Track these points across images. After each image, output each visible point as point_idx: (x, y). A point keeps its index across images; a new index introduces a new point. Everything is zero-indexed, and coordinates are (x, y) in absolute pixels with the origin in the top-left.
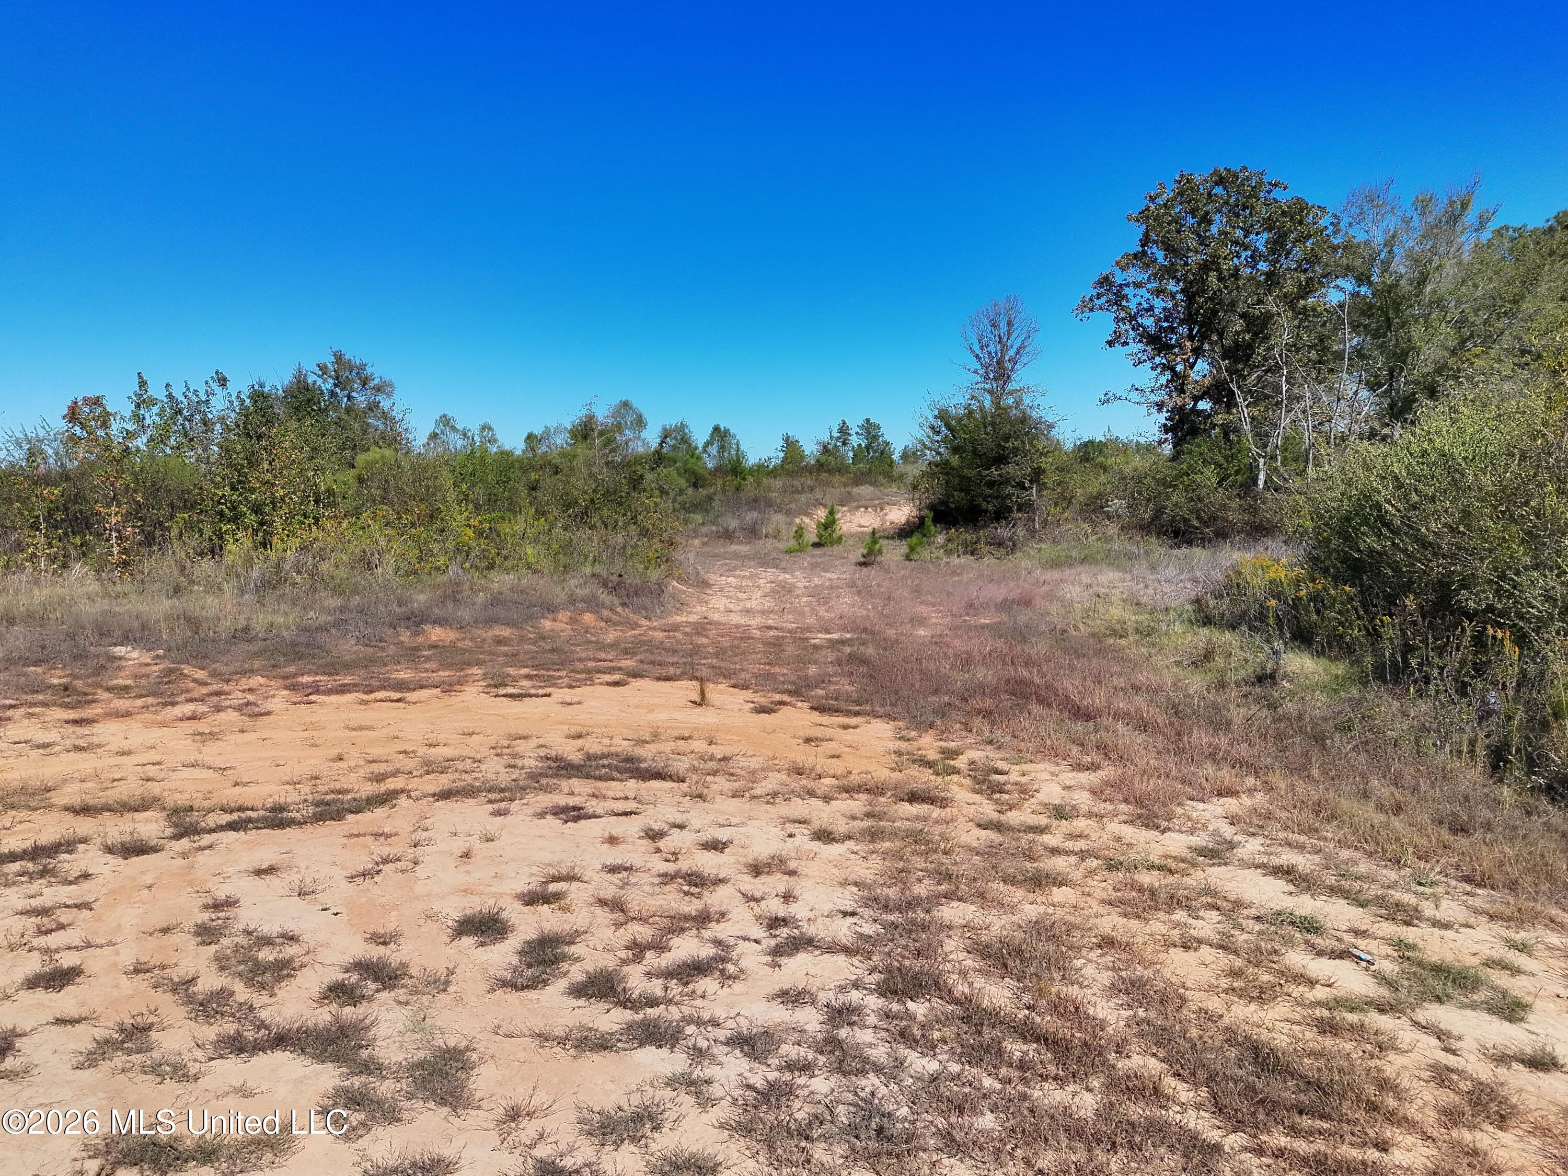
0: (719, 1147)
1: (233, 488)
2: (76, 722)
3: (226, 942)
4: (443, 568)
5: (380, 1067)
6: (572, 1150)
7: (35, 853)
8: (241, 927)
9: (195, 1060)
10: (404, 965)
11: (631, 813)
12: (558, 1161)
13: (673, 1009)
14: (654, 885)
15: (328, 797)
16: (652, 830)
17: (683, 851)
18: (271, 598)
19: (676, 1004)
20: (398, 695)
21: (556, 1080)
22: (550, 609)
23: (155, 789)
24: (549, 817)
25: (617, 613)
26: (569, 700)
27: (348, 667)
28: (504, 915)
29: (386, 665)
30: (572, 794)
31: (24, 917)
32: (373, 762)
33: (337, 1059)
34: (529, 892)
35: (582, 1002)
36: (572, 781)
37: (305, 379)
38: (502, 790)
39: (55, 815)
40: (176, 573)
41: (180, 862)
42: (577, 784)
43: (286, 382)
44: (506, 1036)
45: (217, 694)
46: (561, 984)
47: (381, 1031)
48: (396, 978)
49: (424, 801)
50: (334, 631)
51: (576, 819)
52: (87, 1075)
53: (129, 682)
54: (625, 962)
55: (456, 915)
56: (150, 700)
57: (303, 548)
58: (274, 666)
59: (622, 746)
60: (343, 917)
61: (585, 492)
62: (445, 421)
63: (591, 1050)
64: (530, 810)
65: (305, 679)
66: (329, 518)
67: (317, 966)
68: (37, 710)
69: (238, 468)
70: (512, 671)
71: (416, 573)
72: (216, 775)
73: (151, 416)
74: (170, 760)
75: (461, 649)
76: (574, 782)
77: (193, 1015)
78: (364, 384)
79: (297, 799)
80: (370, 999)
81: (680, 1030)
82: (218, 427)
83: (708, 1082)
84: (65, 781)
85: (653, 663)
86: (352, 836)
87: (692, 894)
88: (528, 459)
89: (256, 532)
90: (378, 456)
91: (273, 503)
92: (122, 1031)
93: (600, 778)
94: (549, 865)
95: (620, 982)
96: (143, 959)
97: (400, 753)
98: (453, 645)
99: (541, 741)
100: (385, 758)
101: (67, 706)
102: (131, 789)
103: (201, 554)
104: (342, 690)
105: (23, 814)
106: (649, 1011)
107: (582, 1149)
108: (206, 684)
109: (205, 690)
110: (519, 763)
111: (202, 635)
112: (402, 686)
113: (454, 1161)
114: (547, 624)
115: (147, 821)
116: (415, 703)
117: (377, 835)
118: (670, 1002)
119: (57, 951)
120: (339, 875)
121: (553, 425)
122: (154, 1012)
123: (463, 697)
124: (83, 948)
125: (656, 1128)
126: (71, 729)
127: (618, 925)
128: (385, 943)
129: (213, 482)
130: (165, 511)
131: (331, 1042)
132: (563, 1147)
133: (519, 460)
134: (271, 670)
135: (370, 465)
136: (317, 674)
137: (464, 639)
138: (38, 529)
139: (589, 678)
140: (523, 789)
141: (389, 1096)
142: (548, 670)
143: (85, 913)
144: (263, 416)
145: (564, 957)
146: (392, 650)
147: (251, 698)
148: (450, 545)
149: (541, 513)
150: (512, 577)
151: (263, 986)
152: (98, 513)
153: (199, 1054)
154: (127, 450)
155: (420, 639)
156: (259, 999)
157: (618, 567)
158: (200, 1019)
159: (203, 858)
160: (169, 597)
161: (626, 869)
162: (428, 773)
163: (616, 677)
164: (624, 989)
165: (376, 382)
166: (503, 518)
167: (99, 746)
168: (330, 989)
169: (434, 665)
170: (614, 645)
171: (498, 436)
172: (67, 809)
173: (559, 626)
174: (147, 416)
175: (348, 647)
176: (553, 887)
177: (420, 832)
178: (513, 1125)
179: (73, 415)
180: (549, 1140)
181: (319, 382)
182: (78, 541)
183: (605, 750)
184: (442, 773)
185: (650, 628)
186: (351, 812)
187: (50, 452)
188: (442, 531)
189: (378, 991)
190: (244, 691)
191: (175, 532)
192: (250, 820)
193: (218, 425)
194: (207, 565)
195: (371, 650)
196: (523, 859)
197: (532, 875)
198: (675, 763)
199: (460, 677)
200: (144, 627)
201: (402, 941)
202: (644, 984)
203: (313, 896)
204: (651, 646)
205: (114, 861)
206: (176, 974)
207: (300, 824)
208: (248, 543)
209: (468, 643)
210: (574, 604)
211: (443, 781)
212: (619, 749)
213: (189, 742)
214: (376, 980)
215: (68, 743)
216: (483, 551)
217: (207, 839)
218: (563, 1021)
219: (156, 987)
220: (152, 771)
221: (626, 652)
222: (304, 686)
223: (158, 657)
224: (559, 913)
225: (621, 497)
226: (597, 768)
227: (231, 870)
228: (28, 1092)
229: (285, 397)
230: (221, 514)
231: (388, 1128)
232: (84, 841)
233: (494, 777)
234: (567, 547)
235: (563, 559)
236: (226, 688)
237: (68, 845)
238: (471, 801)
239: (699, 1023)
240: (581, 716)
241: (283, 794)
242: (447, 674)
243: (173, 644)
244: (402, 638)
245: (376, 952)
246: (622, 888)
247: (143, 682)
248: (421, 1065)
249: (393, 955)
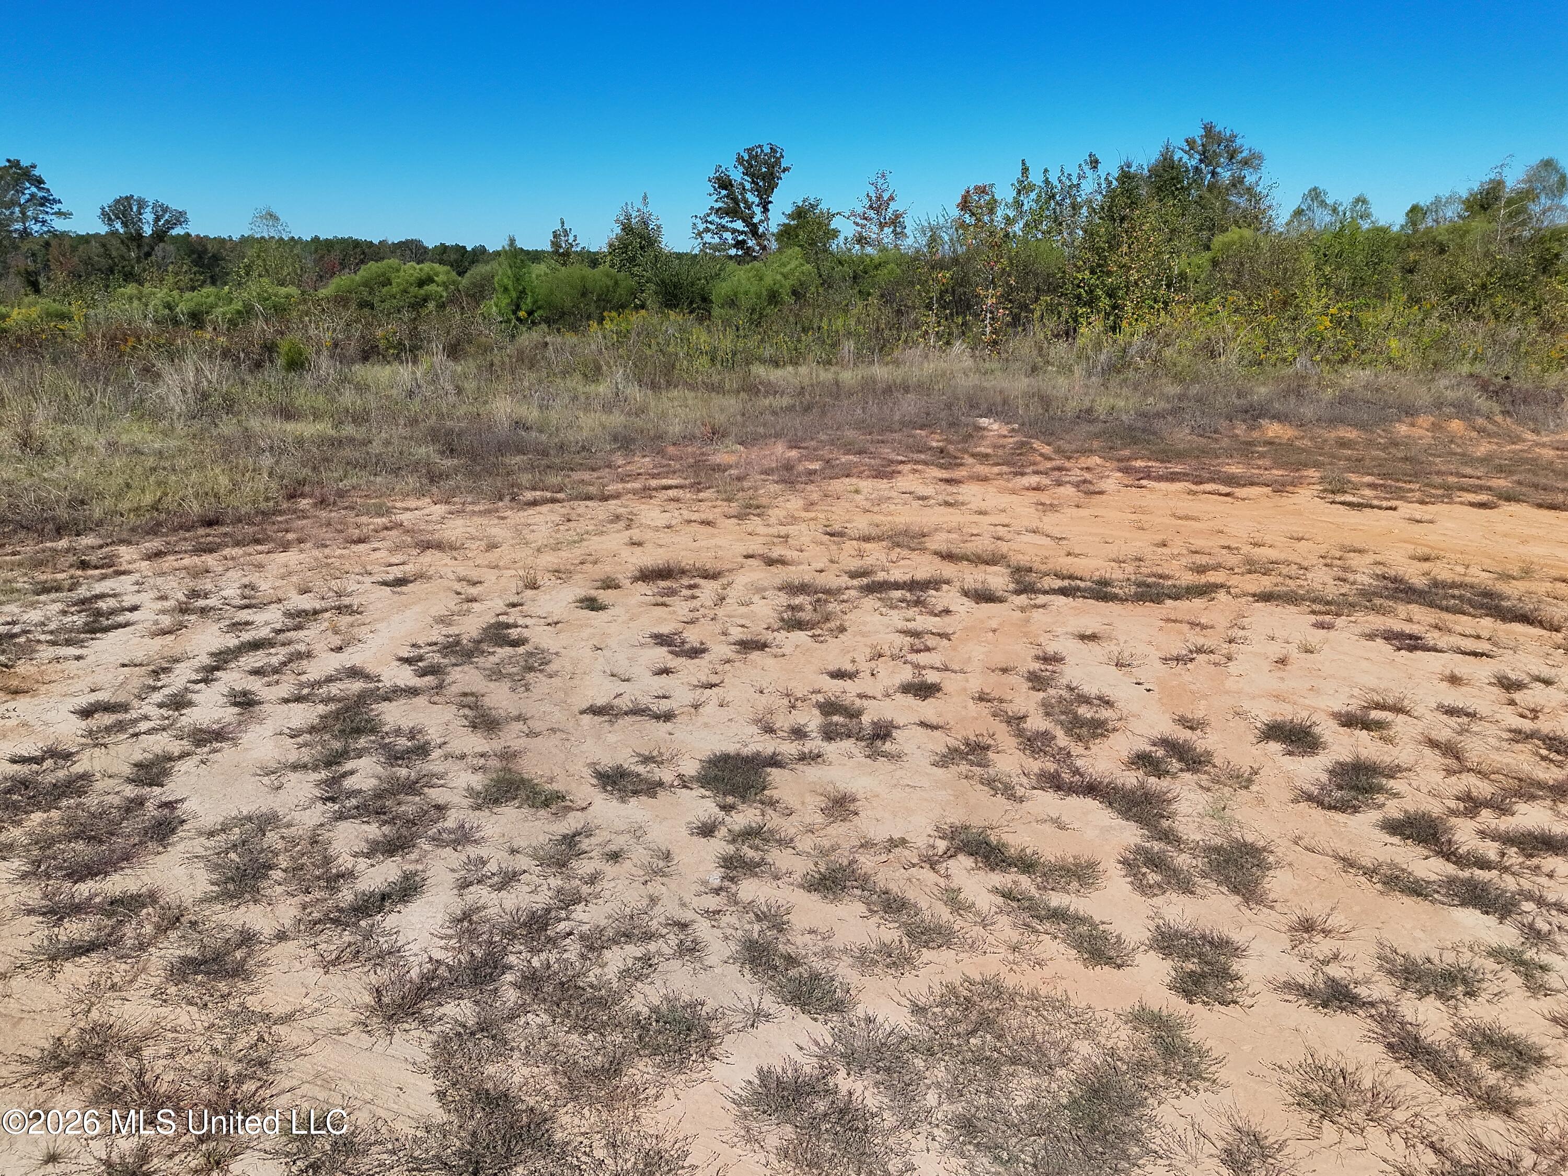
0: (1547, 1040)
1: (1093, 272)
2: (948, 481)
3: (1051, 691)
4: (1291, 359)
5: (1179, 840)
6: (1367, 981)
7: (912, 585)
8: (1065, 682)
9: (1021, 785)
10: (1209, 754)
11: (1482, 655)
12: (1352, 986)
13: (1508, 878)
14: (1501, 739)
15: (1150, 580)
16: (1508, 679)
17: (1546, 710)
18: (1115, 380)
19: (1513, 874)
20: (1227, 490)
21: (1356, 909)
22: (1409, 411)
23: (1004, 547)
24: (1379, 640)
25: (1495, 423)
26: (1418, 517)
27: (1180, 456)
28: (1316, 730)
29: (1217, 457)
30: (1410, 620)
31: (902, 636)
32: (1196, 552)
33: (1140, 820)
34: (1348, 714)
35: (1396, 840)
36: (1411, 607)
37: (1172, 156)
38: (1328, 603)
39: (927, 558)
40: (1035, 353)
41: (1018, 614)
42: (1416, 610)
43: (1153, 161)
44: (1307, 849)
45: (1059, 469)
46: (1375, 816)
47: (1182, 807)
48: (1200, 762)
49: (1243, 600)
50: (1170, 418)
51: (1412, 649)
52: (940, 772)
53: (989, 451)
54: (1453, 813)
55: (1266, 719)
56: (1005, 469)
57: (1150, 334)
58: (1111, 448)
59: (1479, 577)
60: (1155, 695)
61: (1476, 275)
62: (1315, 195)
63: (1402, 891)
64: (1358, 629)
65: (1139, 464)
66: (1178, 302)
67: (1128, 733)
68: (920, 467)
69: (1097, 251)
70: (1353, 477)
71: (1260, 364)
72: (1052, 543)
73: (1029, 202)
74: (1017, 525)
75: (1299, 448)
76: (1414, 608)
77: (1021, 747)
78: (1232, 157)
79: (1121, 577)
80: (1174, 776)
81: (1515, 904)
82: (1084, 211)
83: (1544, 968)
84: (936, 530)
85: (1536, 486)
86: (1168, 620)
87: (1551, 761)
88: (1408, 236)
89: (1107, 315)
90: (1236, 237)
91: (1127, 287)
92: (968, 745)
93: (1447, 609)
94: (1374, 690)
95: (1445, 832)
96: (987, 690)
97: (1224, 547)
98: (1290, 444)
99: (1379, 558)
100: (1207, 551)
101: (941, 466)
102: (983, 545)
103: (1057, 336)
104: (1172, 478)
105: (905, 552)
106: (1478, 872)
107: (1380, 985)
108: (1050, 459)
109: (1049, 465)
110: (1351, 577)
111: (1052, 413)
112: (1231, 480)
113: (1243, 947)
114: (1402, 429)
115: (995, 574)
116: (1244, 499)
117: (1193, 625)
118: (1506, 869)
119: (924, 668)
120: (1155, 655)
121: (1445, 193)
122: (992, 736)
123: (1295, 499)
124: (942, 670)
125: (1470, 994)
126: (943, 486)
127: (1450, 772)
128: (1191, 728)
129: (1075, 266)
130: (1032, 294)
131: (1137, 804)
132: (1358, 975)
133: (1397, 238)
134: (1108, 452)
135: (1228, 246)
136: (1150, 459)
137: (1303, 438)
138: (932, 310)
139: (1448, 493)
140: (1352, 605)
141: (1185, 868)
142: (1398, 480)
143: (945, 641)
144: (1128, 198)
145: (1380, 789)
146: (1225, 442)
147: (1088, 476)
148: (1301, 335)
149: (1414, 300)
150: (1368, 372)
151: (1079, 738)
152: (978, 296)
153: (1024, 780)
154: (1007, 235)
155: (1255, 434)
156: (1077, 749)
157: (1507, 367)
158: (1027, 752)
159: (1037, 614)
160: (1027, 376)
161: (1467, 715)
162: (1250, 572)
163: (1483, 497)
164: (1450, 842)
165: (1244, 154)
166: (1367, 305)
167: (963, 504)
168: (1138, 756)
169: (1267, 462)
170: (1485, 460)
171: (1373, 210)
172: (936, 553)
173: (1417, 432)
174: (1025, 202)
175: (1182, 436)
176: (1375, 715)
177: (1236, 629)
178: (1306, 935)
179: (965, 205)
180: (1344, 964)
181: (1185, 158)
182: (960, 321)
183: (1458, 579)
184: (1264, 574)
185: (1537, 444)
186: (1170, 597)
187: (946, 238)
188: (1295, 319)
189: (1182, 770)
190: (1082, 469)
191: (1037, 314)
192: (1078, 589)
193: (1085, 208)
194: (1061, 348)
195: (1205, 441)
196: (1345, 679)
197: (1352, 696)
198: (1551, 608)
199: (1294, 478)
200: (1005, 402)
201: (1208, 730)
202: (1474, 842)
203: (1128, 669)
204: (1535, 465)
205: (969, 603)
206: (1012, 709)
207: (1123, 600)
208: (1099, 326)
209: (1307, 443)
210: (1439, 409)
211: (1266, 583)
212: (1477, 581)
213: (1032, 510)
214: (1181, 760)
215: (941, 498)
216: (1338, 342)
217: (1041, 599)
218: (1371, 853)
219: (995, 715)
220: (1001, 531)
221: (1500, 469)
222: (1137, 470)
223: (1013, 430)
224: (1380, 743)
225: (1524, 281)
226: (1445, 597)
227: (1059, 631)
228: (899, 773)
229: (1150, 177)
230: (1079, 297)
231: (1181, 896)
232: (947, 582)
233: (1320, 587)
234: (1441, 342)
235: (1434, 355)
236: (1067, 464)
237: (935, 584)
238: (1292, 609)
239: (1541, 902)
240: (1430, 537)
241: (1109, 570)
242: (1280, 473)
243: (1026, 420)
244: (1237, 431)
245: (1182, 735)
246: (1460, 733)
247: (1000, 452)
248: (1218, 850)
249: (1200, 742)
